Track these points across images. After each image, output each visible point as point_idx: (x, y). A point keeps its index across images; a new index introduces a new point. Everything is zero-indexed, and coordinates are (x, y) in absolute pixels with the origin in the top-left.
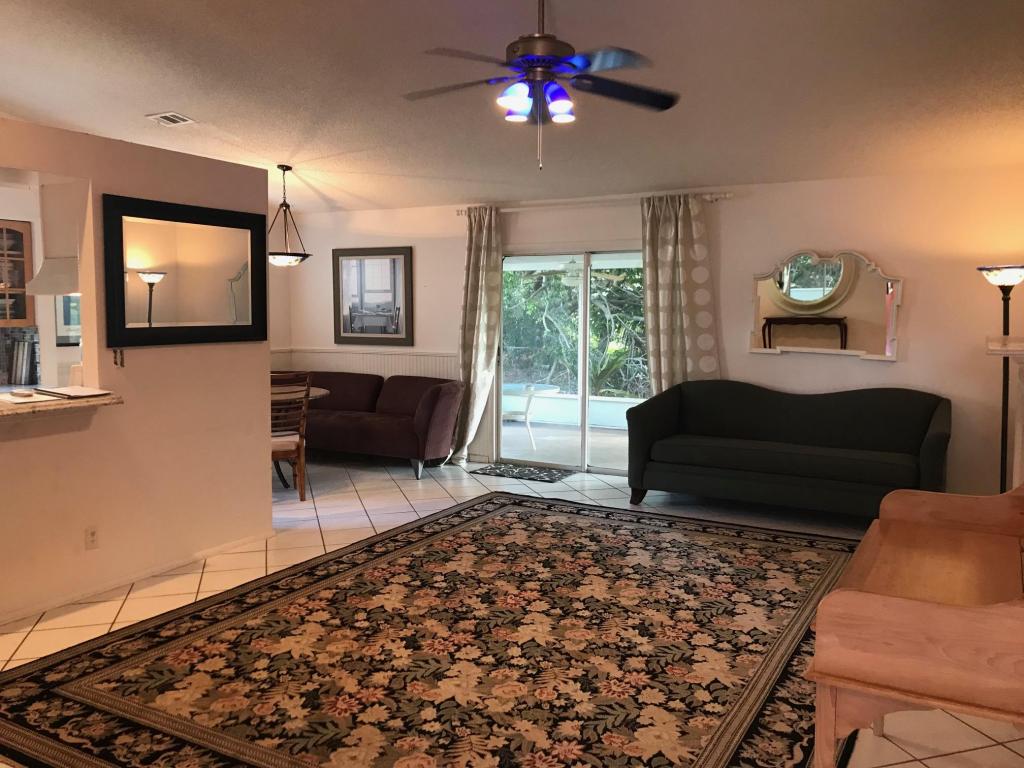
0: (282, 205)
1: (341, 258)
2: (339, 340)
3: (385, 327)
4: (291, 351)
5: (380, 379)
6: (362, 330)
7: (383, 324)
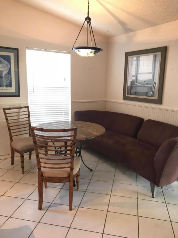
0: (86, 19)
1: (129, 57)
2: (125, 98)
4: (106, 101)
6: (136, 94)
7: (146, 92)
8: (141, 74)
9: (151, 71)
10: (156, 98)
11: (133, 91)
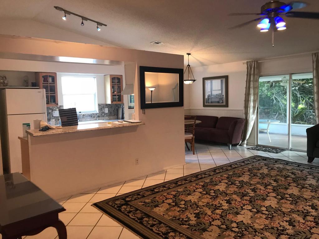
0: (188, 66)
1: (205, 80)
2: (204, 106)
3: (219, 101)
4: (190, 110)
5: (217, 118)
6: (212, 102)
7: (218, 101)
8: (214, 90)
9: (220, 89)
10: (224, 104)
11: (210, 101)
